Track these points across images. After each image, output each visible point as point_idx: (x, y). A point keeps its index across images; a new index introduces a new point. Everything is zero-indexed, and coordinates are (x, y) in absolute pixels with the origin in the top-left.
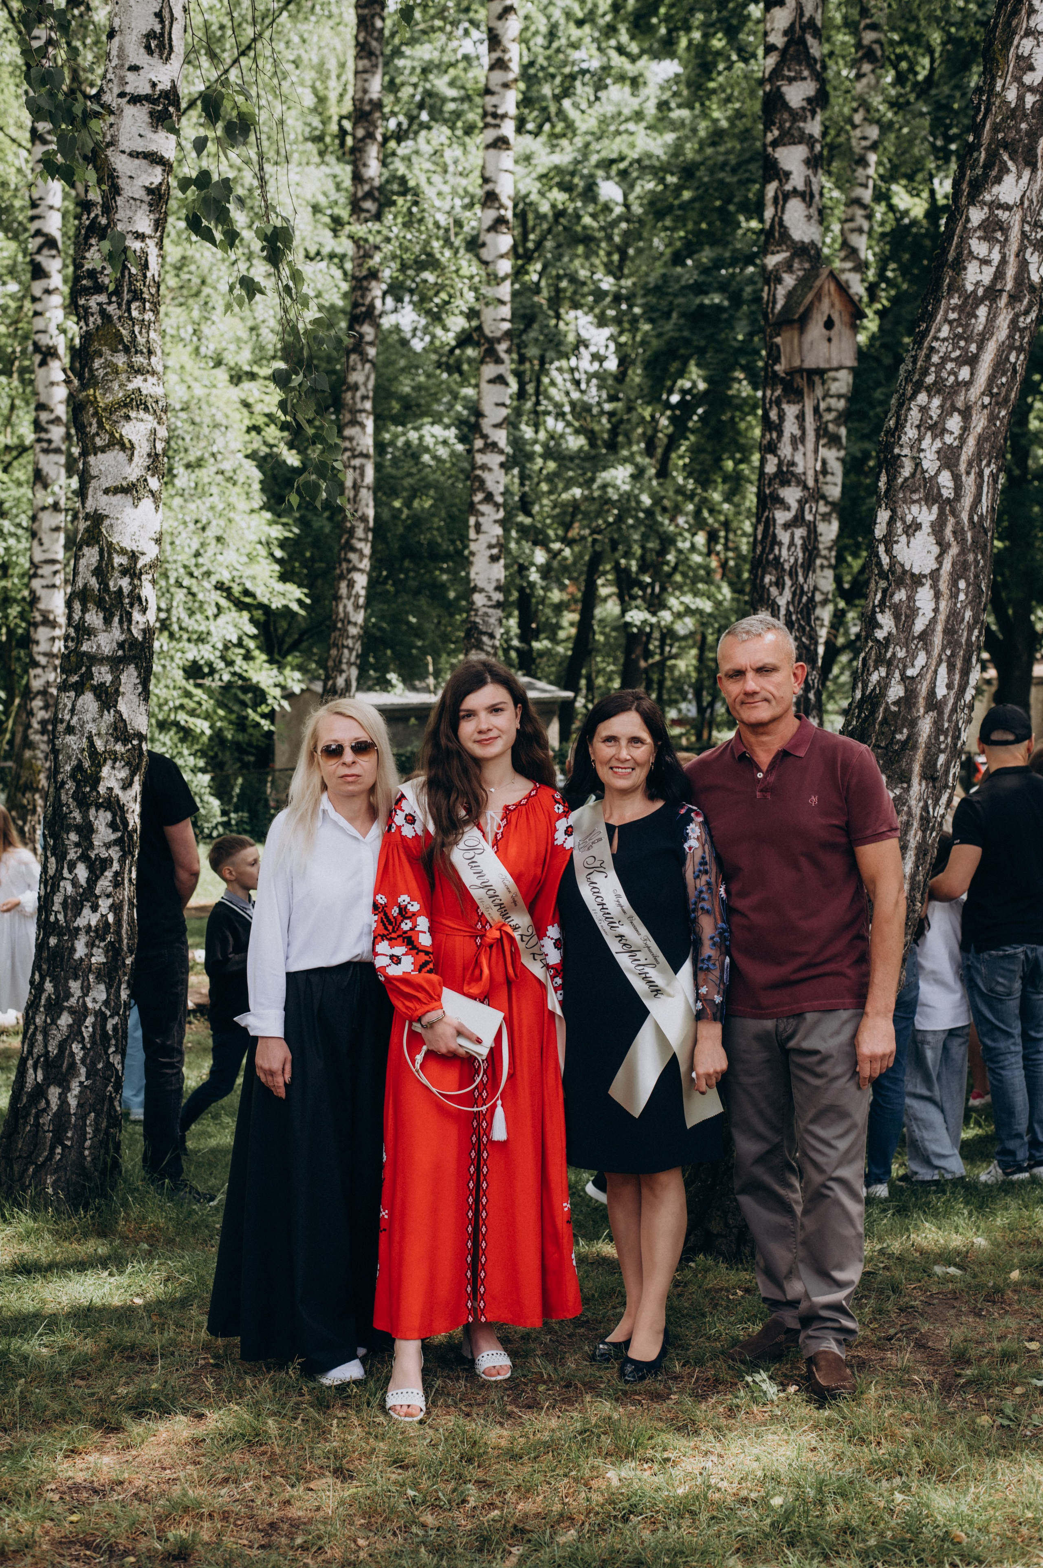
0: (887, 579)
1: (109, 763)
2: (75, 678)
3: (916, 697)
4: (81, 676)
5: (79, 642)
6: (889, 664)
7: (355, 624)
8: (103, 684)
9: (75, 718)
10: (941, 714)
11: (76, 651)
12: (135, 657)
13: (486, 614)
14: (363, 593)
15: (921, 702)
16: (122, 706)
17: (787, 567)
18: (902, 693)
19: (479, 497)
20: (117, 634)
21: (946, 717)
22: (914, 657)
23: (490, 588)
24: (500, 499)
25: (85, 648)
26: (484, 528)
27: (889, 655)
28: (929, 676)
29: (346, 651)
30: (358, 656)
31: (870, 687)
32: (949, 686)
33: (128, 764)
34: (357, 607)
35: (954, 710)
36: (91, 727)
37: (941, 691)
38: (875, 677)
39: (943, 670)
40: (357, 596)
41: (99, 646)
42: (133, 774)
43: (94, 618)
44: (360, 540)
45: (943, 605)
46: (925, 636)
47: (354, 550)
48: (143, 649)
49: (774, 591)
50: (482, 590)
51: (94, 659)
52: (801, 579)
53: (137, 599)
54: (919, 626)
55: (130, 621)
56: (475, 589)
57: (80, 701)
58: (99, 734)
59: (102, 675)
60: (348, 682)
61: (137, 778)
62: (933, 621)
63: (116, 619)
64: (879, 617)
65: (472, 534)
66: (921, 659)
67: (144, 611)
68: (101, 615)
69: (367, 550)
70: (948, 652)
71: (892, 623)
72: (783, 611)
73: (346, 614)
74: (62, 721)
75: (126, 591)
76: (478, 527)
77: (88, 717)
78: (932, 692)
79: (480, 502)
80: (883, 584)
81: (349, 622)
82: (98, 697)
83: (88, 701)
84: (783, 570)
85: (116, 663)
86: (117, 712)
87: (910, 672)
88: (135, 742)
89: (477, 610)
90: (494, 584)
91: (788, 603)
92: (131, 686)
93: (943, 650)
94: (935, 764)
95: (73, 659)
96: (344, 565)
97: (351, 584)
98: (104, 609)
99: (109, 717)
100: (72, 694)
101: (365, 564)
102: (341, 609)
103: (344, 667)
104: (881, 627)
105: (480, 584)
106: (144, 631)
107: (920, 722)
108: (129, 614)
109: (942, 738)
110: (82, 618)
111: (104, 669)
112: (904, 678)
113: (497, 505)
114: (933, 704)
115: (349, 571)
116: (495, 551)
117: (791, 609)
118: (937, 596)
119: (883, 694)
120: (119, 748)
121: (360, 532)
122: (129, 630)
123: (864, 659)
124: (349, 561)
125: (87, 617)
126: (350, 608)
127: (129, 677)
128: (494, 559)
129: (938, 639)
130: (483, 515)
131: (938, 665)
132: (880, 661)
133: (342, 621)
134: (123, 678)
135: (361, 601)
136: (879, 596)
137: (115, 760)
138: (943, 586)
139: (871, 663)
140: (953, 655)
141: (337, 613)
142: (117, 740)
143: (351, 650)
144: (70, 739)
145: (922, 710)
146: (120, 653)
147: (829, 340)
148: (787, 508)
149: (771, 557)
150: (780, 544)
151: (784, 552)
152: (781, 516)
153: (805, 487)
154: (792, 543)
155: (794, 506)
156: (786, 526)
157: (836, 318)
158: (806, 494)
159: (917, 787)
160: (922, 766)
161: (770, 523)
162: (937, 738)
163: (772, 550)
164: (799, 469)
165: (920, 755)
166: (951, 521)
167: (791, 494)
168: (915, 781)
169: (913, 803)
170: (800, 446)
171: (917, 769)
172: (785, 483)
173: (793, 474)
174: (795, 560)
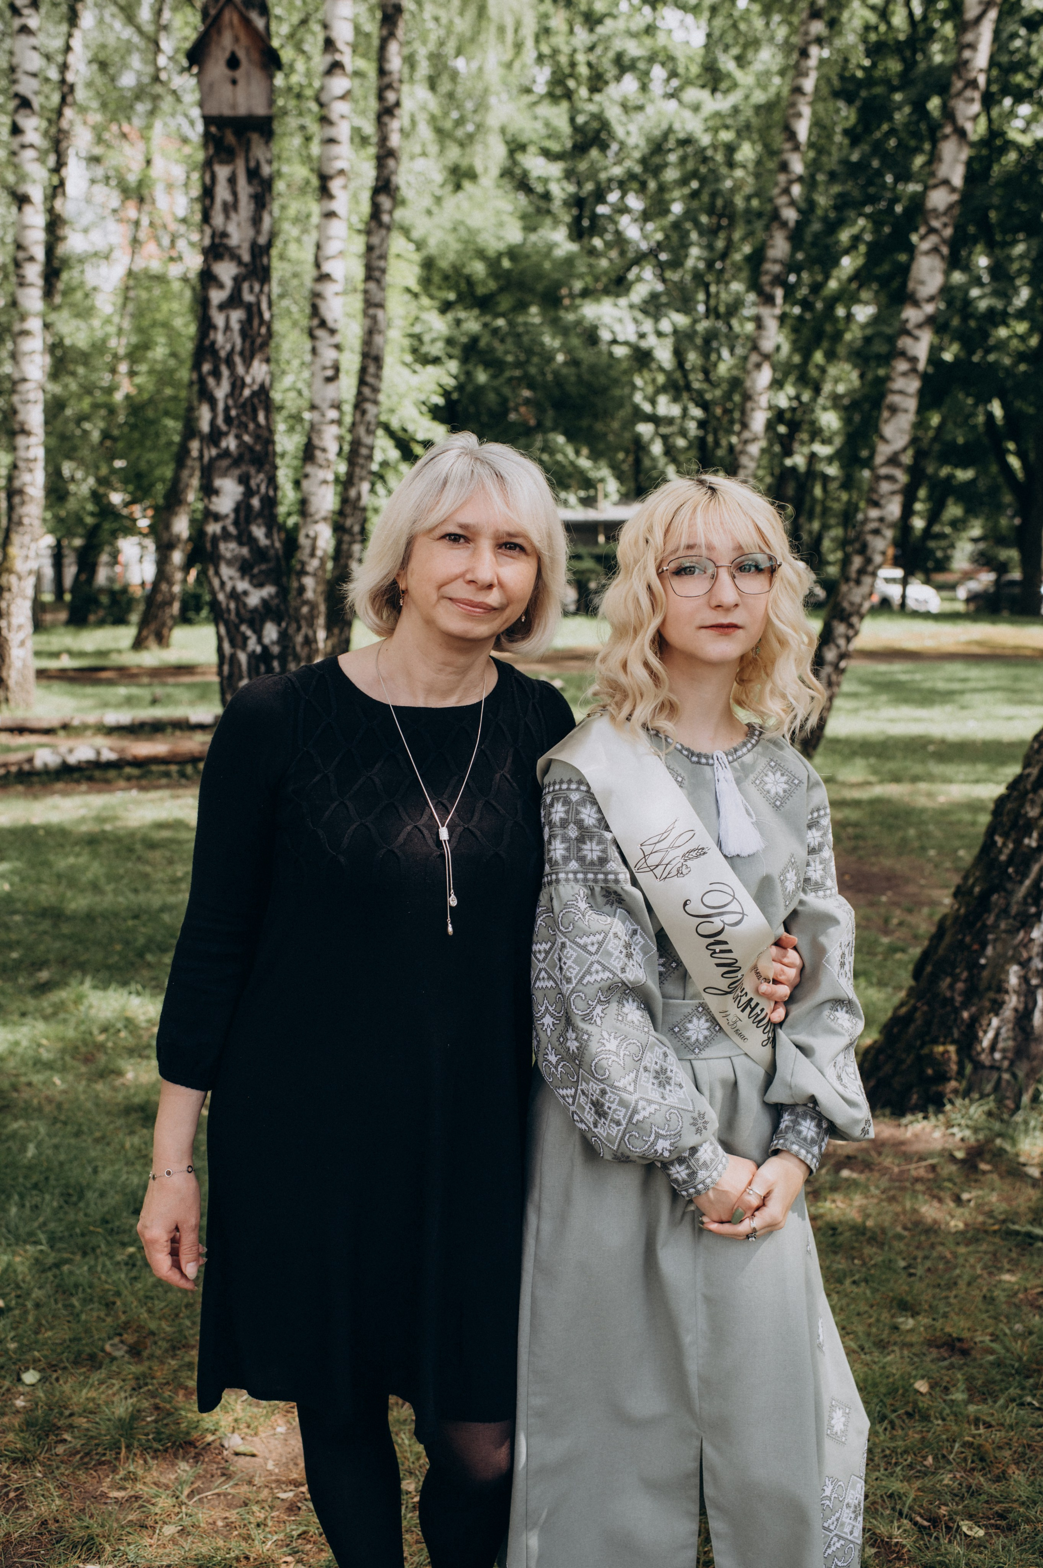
17: (223, 354)
49: (211, 381)
52: (240, 369)
72: (221, 406)
84: (219, 358)
91: (227, 396)
117: (230, 402)
147: (234, 82)
148: (221, 286)
149: (207, 343)
150: (215, 328)
151: (220, 338)
152: (217, 296)
153: (240, 262)
154: (227, 328)
155: (228, 283)
156: (222, 307)
157: (241, 55)
158: (242, 270)
161: (205, 303)
163: (208, 334)
164: (233, 241)
167: (225, 271)
170: (233, 216)
172: (219, 258)
173: (226, 247)
174: (233, 347)
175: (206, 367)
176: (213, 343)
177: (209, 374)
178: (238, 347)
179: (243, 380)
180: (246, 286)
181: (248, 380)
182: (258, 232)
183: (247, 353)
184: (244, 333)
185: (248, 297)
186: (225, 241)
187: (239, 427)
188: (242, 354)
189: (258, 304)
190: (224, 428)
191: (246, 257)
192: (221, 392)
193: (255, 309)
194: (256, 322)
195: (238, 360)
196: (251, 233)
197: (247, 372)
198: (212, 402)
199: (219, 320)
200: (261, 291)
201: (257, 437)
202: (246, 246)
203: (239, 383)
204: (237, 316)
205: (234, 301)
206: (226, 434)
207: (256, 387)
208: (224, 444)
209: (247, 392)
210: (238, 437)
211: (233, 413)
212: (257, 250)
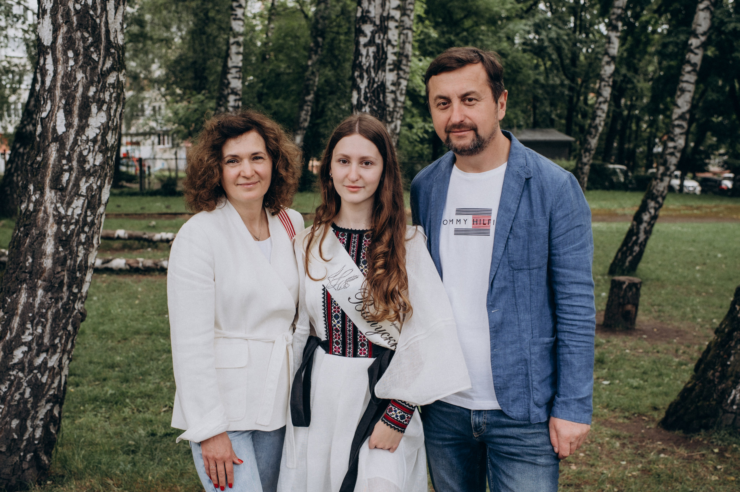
7: (400, 102)
14: (404, 88)
17: (365, 67)
40: (402, 90)
44: (404, 65)
45: (60, 68)
49: (359, 80)
52: (373, 75)
62: (55, 79)
72: (363, 92)
84: (363, 69)
91: (366, 87)
107: (50, 149)
117: (367, 90)
118: (55, 61)
135: (404, 92)
143: (398, 113)
145: (51, 141)
148: (366, 36)
149: (358, 62)
150: (362, 55)
151: (364, 60)
152: (363, 40)
153: (375, 24)
154: (368, 55)
155: (369, 34)
156: (365, 46)
158: (376, 28)
159: (50, 195)
160: (50, 180)
161: (357, 43)
162: (60, 161)
163: (358, 58)
164: (372, 15)
165: (50, 172)
166: (61, 9)
167: (368, 29)
168: (47, 189)
169: (48, 204)
170: (372, 2)
171: (48, 181)
172: (365, 22)
173: (369, 18)
174: (370, 64)
175: (357, 74)
176: (360, 62)
177: (358, 76)
178: (372, 65)
179: (374, 79)
180: (377, 36)
181: (376, 79)
182: (384, 10)
183: (376, 67)
184: (375, 58)
185: (378, 41)
186: (368, 14)
187: (371, 102)
188: (374, 67)
189: (382, 44)
190: (364, 102)
191: (378, 22)
192: (363, 86)
193: (381, 46)
194: (381, 52)
195: (372, 70)
196: (380, 10)
197: (376, 76)
198: (359, 90)
199: (364, 51)
200: (384, 38)
201: (379, 107)
202: (378, 17)
203: (372, 81)
204: (372, 49)
205: (371, 42)
206: (365, 105)
207: (379, 83)
209: (375, 85)
210: (370, 107)
211: (369, 95)
212: (382, 19)
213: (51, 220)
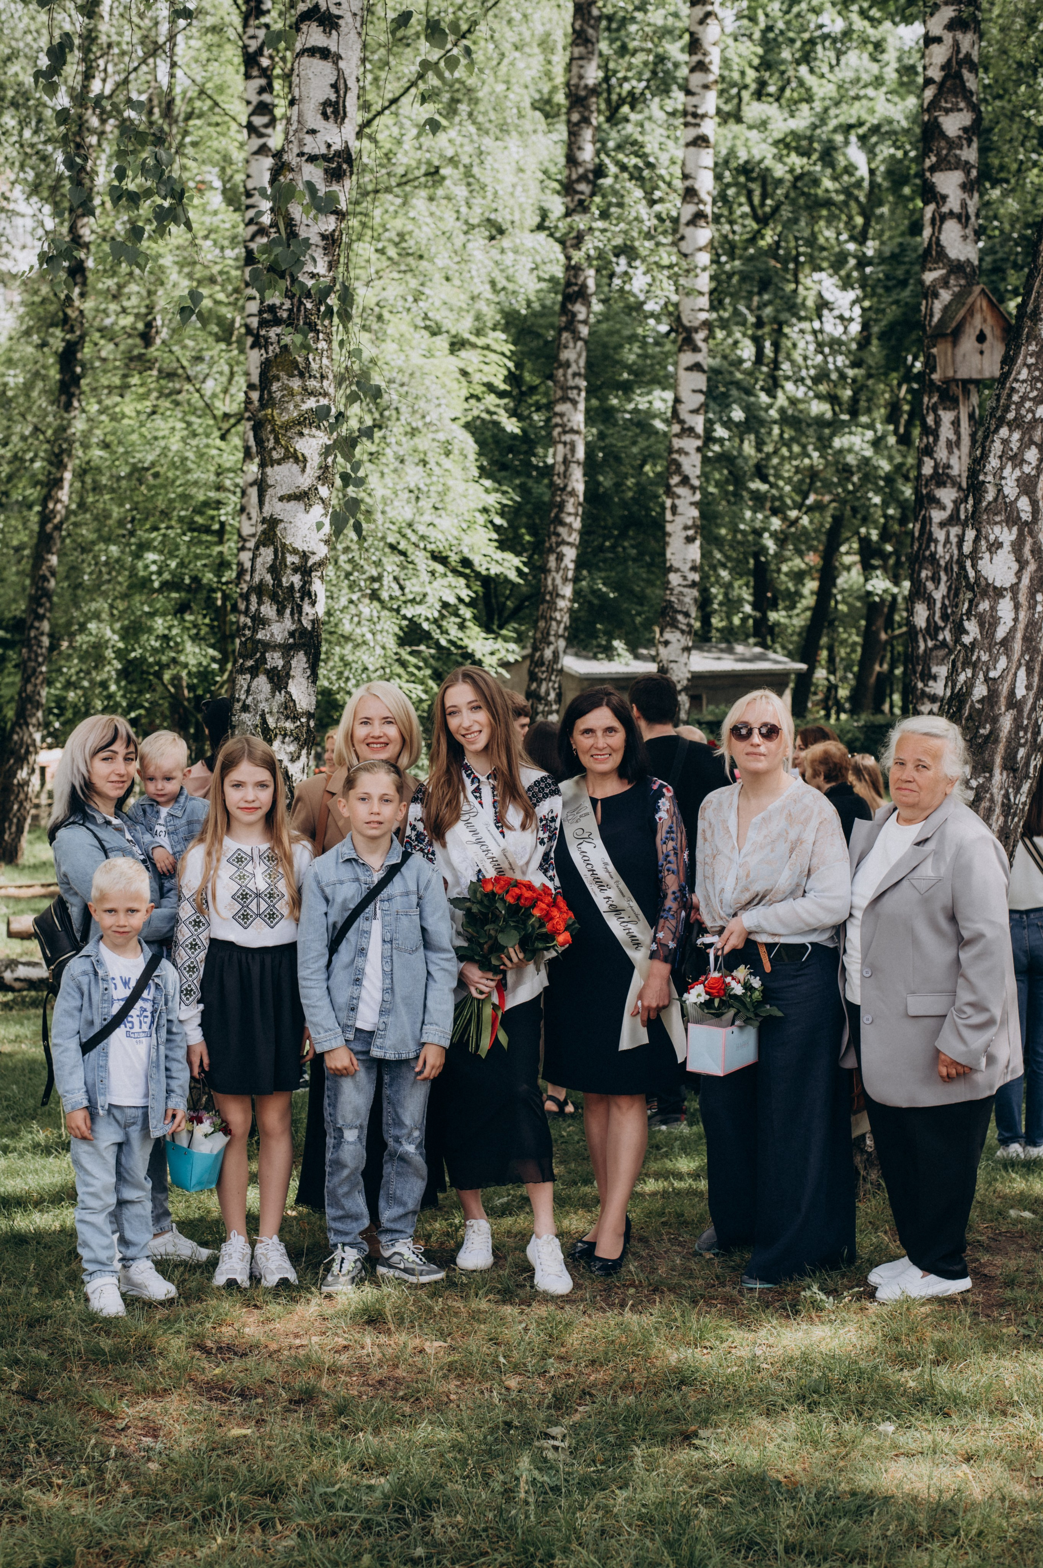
0: (973, 591)
1: (279, 738)
2: (250, 663)
3: (998, 696)
4: (256, 661)
5: (255, 631)
6: (974, 666)
8: (276, 668)
9: (250, 698)
10: (1020, 712)
11: (251, 638)
12: (304, 645)
13: (681, 593)
15: (1003, 701)
16: (293, 688)
17: (942, 563)
18: (985, 693)
19: (675, 480)
20: (288, 624)
21: (1025, 714)
22: (996, 661)
23: (685, 568)
24: (696, 483)
25: (260, 636)
26: (680, 510)
27: (974, 658)
28: (1009, 678)
29: (554, 623)
30: (566, 628)
31: (958, 686)
32: (1028, 688)
33: (297, 739)
34: (565, 580)
35: (1033, 709)
36: (265, 706)
37: (1020, 692)
38: (962, 678)
39: (1022, 673)
41: (272, 635)
42: (301, 748)
43: (268, 610)
44: (570, 514)
45: (1022, 615)
46: (1006, 643)
47: (562, 523)
48: (312, 638)
49: (930, 585)
50: (677, 570)
51: (267, 646)
53: (307, 593)
54: (1001, 633)
55: (300, 613)
56: (671, 569)
57: (255, 683)
58: (271, 713)
59: (275, 660)
60: (556, 655)
61: (304, 752)
62: (1013, 629)
63: (288, 611)
64: (966, 624)
65: (669, 516)
66: (1002, 663)
67: (313, 603)
68: (275, 607)
69: (577, 524)
70: (1027, 657)
71: (977, 630)
72: (939, 604)
73: (555, 587)
74: (238, 700)
75: (297, 586)
76: (674, 508)
77: (262, 697)
78: (1012, 693)
79: (677, 485)
80: (969, 595)
81: (558, 595)
82: (271, 680)
83: (262, 683)
84: (939, 565)
85: (288, 650)
86: (288, 693)
87: (992, 674)
88: (303, 720)
89: (672, 589)
90: (689, 565)
91: (943, 597)
92: (300, 670)
93: (1022, 655)
94: (1015, 757)
95: (249, 645)
96: (554, 539)
97: (560, 558)
98: (278, 602)
99: (280, 698)
100: (248, 676)
101: (574, 538)
102: (549, 582)
103: (552, 639)
104: (967, 633)
105: (676, 564)
106: (313, 621)
107: (1001, 719)
108: (300, 607)
109: (1021, 734)
110: (258, 610)
111: (277, 655)
112: (987, 679)
113: (693, 488)
114: (1013, 703)
115: (559, 544)
116: (691, 532)
117: (946, 602)
118: (1017, 607)
119: (969, 693)
120: (289, 725)
121: (570, 508)
122: (300, 621)
123: (954, 661)
124: (558, 535)
125: (262, 608)
126: (559, 581)
127: (299, 662)
128: (690, 540)
129: (1017, 645)
130: (679, 497)
131: (1018, 668)
132: (967, 663)
133: (551, 594)
134: (294, 663)
136: (966, 605)
137: (285, 736)
138: (1022, 598)
139: (959, 665)
140: (1032, 660)
141: (546, 586)
142: (287, 718)
144: (245, 716)
145: (1003, 709)
146: (291, 641)
147: (982, 353)
148: (944, 508)
149: (927, 553)
150: (936, 541)
151: (940, 549)
152: (937, 516)
153: (960, 488)
154: (947, 541)
155: (950, 506)
156: (942, 525)
157: (988, 332)
158: (962, 495)
159: (999, 777)
160: (1003, 758)
161: (926, 522)
162: (1017, 733)
163: (928, 547)
164: (955, 472)
165: (1001, 748)
166: (1029, 541)
167: (947, 495)
168: (997, 771)
169: (995, 791)
170: (955, 450)
171: (998, 760)
172: (941, 484)
173: (948, 476)
174: (952, 557)
175: (924, 574)
176: (933, 555)
177: (927, 578)
178: (955, 557)
179: (957, 582)
180: (963, 506)
184: (959, 545)
185: (963, 516)
186: (946, 471)
187: (951, 622)
188: (958, 562)
190: (941, 624)
191: (964, 484)
192: (938, 594)
195: (955, 567)
196: (968, 463)
198: (930, 602)
199: (939, 535)
202: (965, 475)
203: (953, 586)
204: (953, 531)
205: (952, 519)
206: (943, 629)
208: (941, 637)
210: (952, 630)
211: (949, 610)
213: (998, 810)
